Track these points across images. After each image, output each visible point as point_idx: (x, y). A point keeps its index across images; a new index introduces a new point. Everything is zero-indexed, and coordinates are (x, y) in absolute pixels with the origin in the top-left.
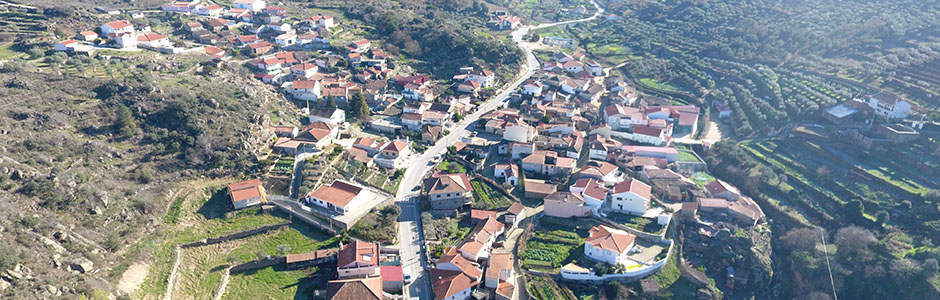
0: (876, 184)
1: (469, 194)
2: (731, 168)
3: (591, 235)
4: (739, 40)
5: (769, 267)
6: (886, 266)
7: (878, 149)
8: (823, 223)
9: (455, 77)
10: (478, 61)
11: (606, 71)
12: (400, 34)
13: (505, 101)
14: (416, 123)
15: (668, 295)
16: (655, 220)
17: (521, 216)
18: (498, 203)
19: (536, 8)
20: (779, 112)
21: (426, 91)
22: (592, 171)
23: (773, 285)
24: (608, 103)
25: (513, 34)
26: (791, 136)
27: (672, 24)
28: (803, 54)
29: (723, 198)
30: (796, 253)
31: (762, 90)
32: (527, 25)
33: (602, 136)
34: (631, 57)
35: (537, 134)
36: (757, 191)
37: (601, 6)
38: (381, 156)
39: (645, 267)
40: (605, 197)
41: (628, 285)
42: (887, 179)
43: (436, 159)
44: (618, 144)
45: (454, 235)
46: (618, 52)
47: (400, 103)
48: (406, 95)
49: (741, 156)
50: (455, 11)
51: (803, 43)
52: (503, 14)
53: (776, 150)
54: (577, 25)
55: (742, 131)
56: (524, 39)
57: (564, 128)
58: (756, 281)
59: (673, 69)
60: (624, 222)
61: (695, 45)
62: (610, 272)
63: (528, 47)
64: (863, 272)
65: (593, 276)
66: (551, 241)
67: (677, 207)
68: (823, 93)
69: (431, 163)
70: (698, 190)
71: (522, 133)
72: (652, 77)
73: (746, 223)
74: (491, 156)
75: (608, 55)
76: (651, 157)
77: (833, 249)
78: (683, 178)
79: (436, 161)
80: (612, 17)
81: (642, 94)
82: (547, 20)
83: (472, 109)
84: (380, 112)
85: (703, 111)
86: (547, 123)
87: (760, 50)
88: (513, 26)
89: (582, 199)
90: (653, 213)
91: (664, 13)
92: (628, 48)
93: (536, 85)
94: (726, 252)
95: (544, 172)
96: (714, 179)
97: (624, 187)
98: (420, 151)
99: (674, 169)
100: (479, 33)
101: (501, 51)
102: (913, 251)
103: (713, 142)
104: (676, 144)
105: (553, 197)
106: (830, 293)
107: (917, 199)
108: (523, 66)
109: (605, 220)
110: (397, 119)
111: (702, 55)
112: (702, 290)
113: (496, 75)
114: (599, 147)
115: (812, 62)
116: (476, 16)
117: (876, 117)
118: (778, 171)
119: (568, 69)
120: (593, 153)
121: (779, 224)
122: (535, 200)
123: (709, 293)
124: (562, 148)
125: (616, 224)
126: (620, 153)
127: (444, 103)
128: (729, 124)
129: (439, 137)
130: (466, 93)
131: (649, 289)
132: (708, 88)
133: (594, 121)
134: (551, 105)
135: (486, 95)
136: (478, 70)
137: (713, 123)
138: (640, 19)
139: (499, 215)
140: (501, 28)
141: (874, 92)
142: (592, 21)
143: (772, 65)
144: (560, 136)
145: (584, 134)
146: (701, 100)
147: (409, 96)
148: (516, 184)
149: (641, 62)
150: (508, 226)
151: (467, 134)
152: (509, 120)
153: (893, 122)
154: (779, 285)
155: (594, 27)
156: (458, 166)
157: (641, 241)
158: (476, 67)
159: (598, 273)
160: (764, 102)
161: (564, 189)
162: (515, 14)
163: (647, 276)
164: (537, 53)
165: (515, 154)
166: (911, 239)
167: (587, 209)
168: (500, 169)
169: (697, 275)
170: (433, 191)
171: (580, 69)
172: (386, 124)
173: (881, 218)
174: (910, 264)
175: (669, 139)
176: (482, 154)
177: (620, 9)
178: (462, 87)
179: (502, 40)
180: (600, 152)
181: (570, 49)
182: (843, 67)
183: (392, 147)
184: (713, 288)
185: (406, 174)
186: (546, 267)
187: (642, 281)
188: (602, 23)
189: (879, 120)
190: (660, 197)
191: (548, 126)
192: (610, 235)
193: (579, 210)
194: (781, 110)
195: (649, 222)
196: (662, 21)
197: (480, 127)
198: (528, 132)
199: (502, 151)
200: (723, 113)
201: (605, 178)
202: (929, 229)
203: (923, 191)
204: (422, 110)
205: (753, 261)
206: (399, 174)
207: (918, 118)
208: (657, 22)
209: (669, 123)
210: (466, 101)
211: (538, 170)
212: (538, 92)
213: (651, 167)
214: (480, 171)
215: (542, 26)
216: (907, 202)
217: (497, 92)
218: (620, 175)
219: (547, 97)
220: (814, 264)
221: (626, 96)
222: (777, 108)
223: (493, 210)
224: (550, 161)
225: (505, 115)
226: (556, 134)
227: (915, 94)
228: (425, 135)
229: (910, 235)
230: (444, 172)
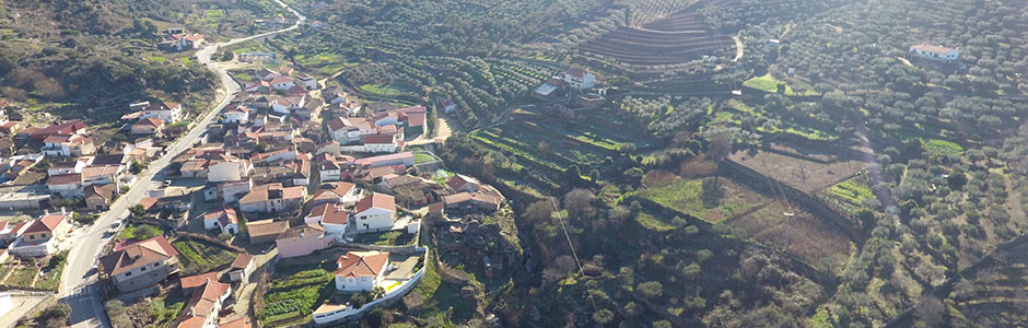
0: (585, 147)
1: (173, 260)
2: (467, 160)
3: (340, 266)
4: (448, 35)
5: (518, 246)
6: (606, 216)
7: (580, 116)
8: (554, 193)
9: (125, 117)
10: (154, 94)
11: (322, 82)
12: (23, 72)
13: (202, 136)
14: (73, 186)
15: (433, 304)
16: (405, 230)
17: (250, 267)
18: (216, 261)
19: (223, 21)
20: (497, 99)
21: (82, 142)
22: (327, 195)
23: (524, 262)
24: (331, 117)
25: (197, 54)
26: (512, 118)
27: (381, 26)
28: (505, 42)
29: (465, 191)
30: (537, 226)
31: (479, 81)
32: (215, 42)
33: (331, 154)
34: (346, 64)
35: (251, 166)
36: (494, 177)
37: (301, 14)
38: (23, 242)
39: (405, 283)
40: (348, 220)
41: (391, 308)
42: (591, 141)
43: (114, 226)
44: (350, 159)
45: (161, 318)
46: (331, 61)
47: (41, 164)
48: (49, 152)
49: (472, 147)
50: (107, 34)
51: (503, 33)
52: (180, 32)
53: (502, 135)
54: (278, 36)
55: (469, 122)
56: (214, 58)
57: (285, 153)
58: (510, 263)
59: (392, 71)
60: (373, 241)
61: (408, 44)
62: (369, 300)
63: (221, 68)
64: (591, 227)
65: (351, 311)
66: (295, 287)
67: (424, 211)
68: (528, 75)
69: (107, 235)
70: (441, 188)
71: (233, 169)
72: (372, 83)
73: (489, 210)
74: (195, 207)
75: (320, 66)
76: (388, 165)
77: (565, 214)
78: (424, 180)
79: (116, 230)
80: (316, 24)
81: (366, 101)
82: (241, 35)
83: (157, 153)
84: (8, 183)
85: (429, 110)
86: (263, 152)
87: (470, 42)
88: (196, 45)
89: (321, 229)
90: (401, 224)
91: (371, 16)
92: (340, 56)
93: (240, 110)
94: (478, 243)
95: (269, 209)
96: (453, 175)
97: (366, 204)
98: (90, 222)
99: (413, 173)
100: (148, 58)
101: (186, 76)
102: (621, 198)
103: (445, 138)
104: (411, 147)
105: (286, 235)
106: (571, 253)
107: (615, 153)
108: (218, 91)
109: (352, 245)
110: (41, 186)
111: (418, 53)
112: (465, 288)
113: (184, 106)
114: (330, 166)
115: (514, 49)
116: (140, 37)
117: (573, 90)
118: (508, 154)
119: (276, 86)
120: (324, 174)
121: (518, 202)
122: (266, 244)
123: (471, 289)
124: (286, 178)
125: (365, 246)
126: (354, 169)
127: (113, 152)
128: (456, 117)
129: (114, 197)
130: (144, 136)
131: (414, 305)
132: (429, 85)
133: (319, 139)
134: (263, 130)
135: (174, 132)
136: (156, 104)
137: (441, 120)
138: (348, 24)
139: (220, 274)
140: (180, 48)
141: (566, 68)
142: (294, 30)
143: (483, 56)
144: (281, 163)
145: (310, 156)
146: (426, 99)
147: (55, 152)
148: (236, 231)
149: (357, 69)
150: (235, 284)
151: (155, 186)
152: (210, 158)
153: (586, 91)
154: (530, 260)
155: (298, 37)
156: (151, 229)
157: (397, 256)
158: (153, 101)
159: (356, 305)
160: (483, 92)
161: (298, 223)
162: (196, 31)
163: (409, 292)
164: (233, 73)
165: (228, 196)
166: (617, 189)
167: (330, 238)
168: (210, 220)
169: (456, 274)
170: (118, 271)
171: (290, 84)
172: (23, 196)
173: (594, 177)
174: (622, 210)
175: (402, 143)
176: (182, 206)
177: (324, 14)
178: (137, 128)
179: (183, 62)
180: (332, 172)
181: (274, 64)
182: (540, 49)
183: (40, 226)
184: (474, 282)
185: (70, 259)
186: (294, 319)
187: (405, 299)
188: (305, 31)
189: (575, 92)
190: (405, 205)
191: (264, 155)
192: (361, 259)
193: (321, 242)
194: (498, 96)
195: (399, 234)
196: (371, 23)
197: (173, 173)
198: (240, 167)
199: (210, 197)
200: (448, 109)
201: (344, 199)
202: (628, 176)
203: (618, 146)
204: (79, 167)
205: (504, 244)
206: (58, 261)
207: (601, 86)
208: (367, 24)
209: (398, 127)
210: (147, 146)
211: (261, 208)
212: (244, 118)
213: (390, 176)
214: (184, 228)
215: (233, 41)
216: (609, 158)
217: (189, 127)
218: (359, 192)
219: (257, 122)
220: (554, 231)
221: (349, 106)
222: (495, 95)
223: (211, 271)
224: (274, 195)
225: (206, 152)
226: (276, 163)
227: (595, 66)
228: (91, 200)
229: (617, 185)
230: (130, 241)
